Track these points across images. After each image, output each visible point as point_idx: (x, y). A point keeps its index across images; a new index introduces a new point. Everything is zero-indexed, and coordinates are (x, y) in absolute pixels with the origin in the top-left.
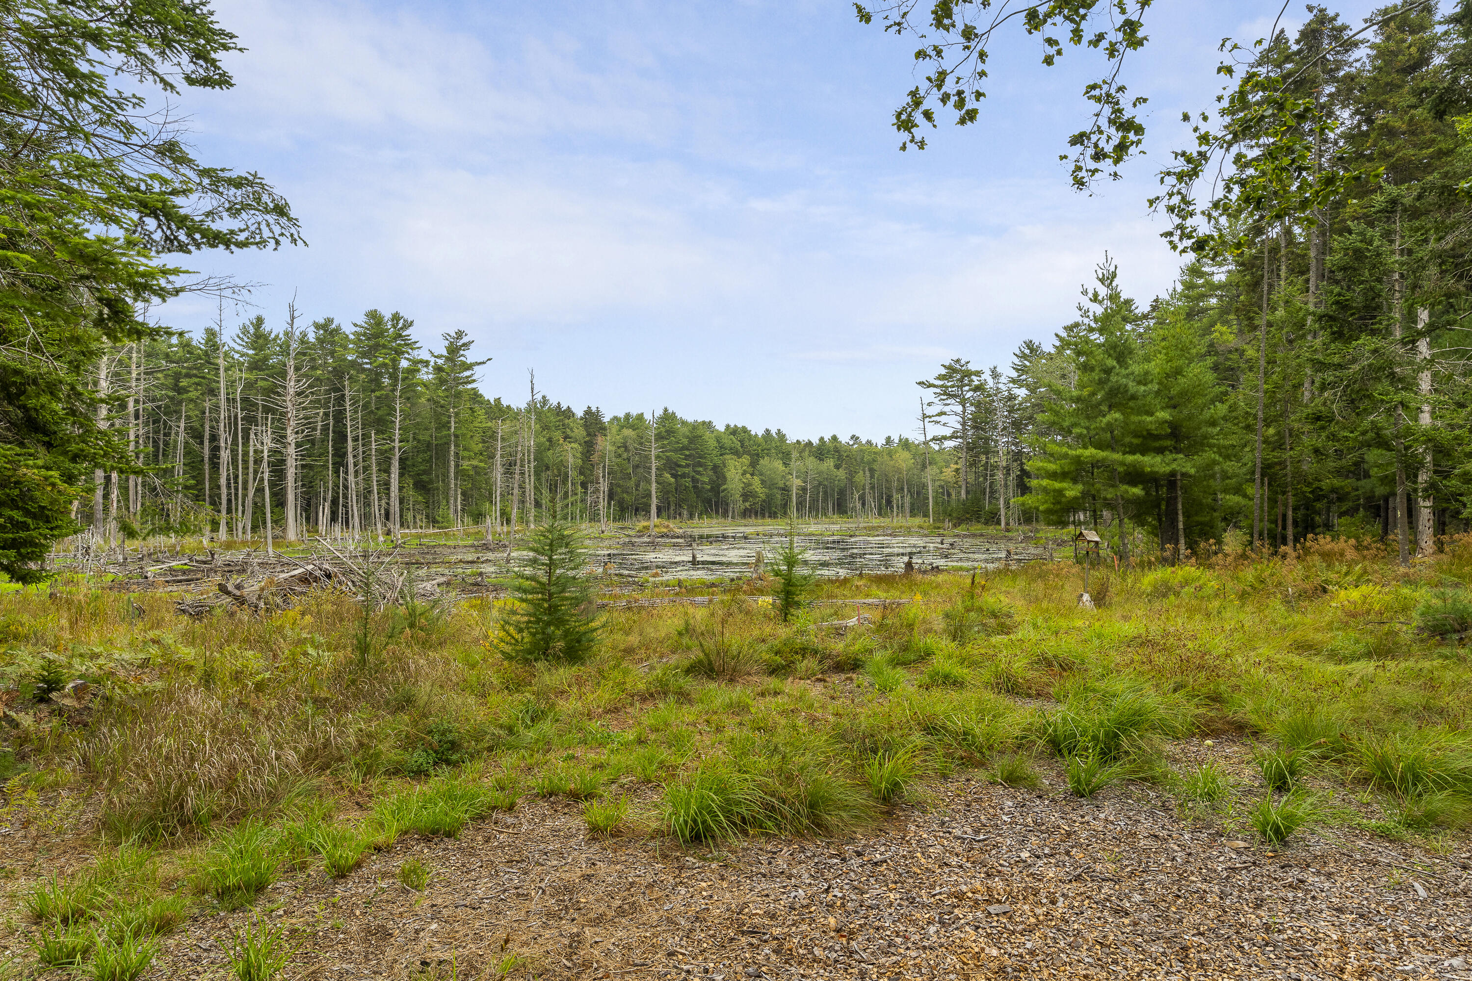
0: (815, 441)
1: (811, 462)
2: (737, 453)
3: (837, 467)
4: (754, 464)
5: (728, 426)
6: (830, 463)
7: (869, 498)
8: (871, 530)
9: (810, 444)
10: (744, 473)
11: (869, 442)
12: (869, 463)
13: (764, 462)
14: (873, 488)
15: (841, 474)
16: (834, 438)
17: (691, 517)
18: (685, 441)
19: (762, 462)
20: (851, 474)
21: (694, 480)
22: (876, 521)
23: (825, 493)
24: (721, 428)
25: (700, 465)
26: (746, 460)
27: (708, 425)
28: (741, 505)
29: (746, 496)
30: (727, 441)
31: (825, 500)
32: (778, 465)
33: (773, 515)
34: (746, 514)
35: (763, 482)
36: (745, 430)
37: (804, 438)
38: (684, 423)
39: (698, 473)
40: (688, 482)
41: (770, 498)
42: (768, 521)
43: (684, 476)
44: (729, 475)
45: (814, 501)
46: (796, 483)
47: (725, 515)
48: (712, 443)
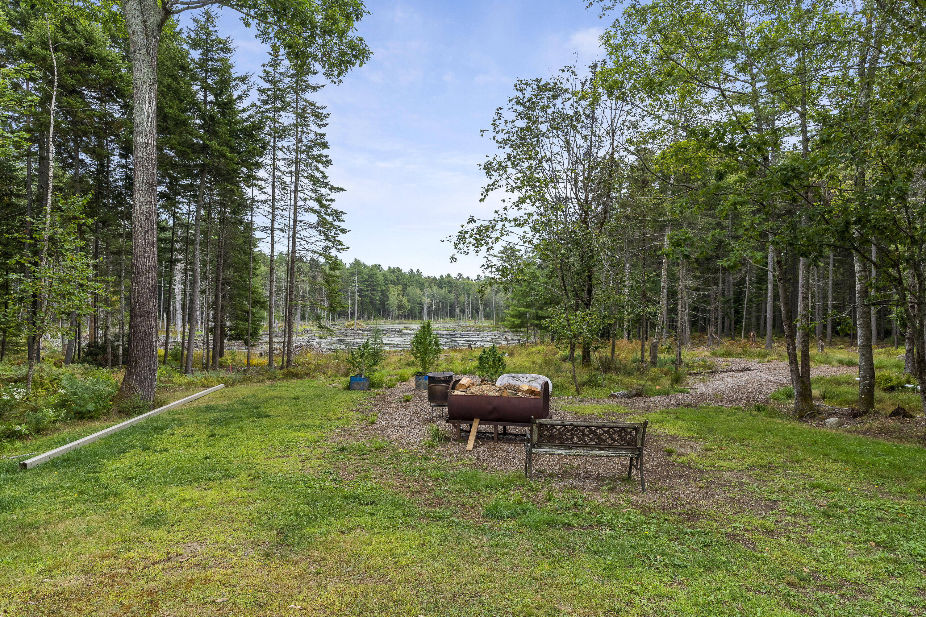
0: (438, 277)
1: (435, 289)
2: (394, 284)
3: (450, 292)
4: (404, 290)
5: (389, 268)
6: (445, 290)
7: (466, 309)
9: (435, 279)
10: (399, 295)
11: (468, 278)
12: (467, 290)
13: (410, 289)
14: (469, 304)
15: (452, 296)
16: (449, 275)
17: (369, 318)
18: (367, 277)
19: (408, 288)
20: (457, 297)
21: (371, 298)
22: (470, 323)
23: (443, 306)
24: (385, 268)
25: (374, 290)
26: (399, 287)
27: (378, 267)
28: (397, 313)
29: (399, 307)
30: (390, 276)
31: (443, 310)
32: (417, 290)
33: (414, 318)
34: (399, 317)
35: (409, 300)
36: (399, 270)
37: (432, 275)
38: (365, 266)
39: (373, 294)
40: (367, 300)
41: (412, 309)
42: (411, 321)
43: (365, 296)
44: (390, 296)
45: (437, 310)
46: (427, 301)
47: (388, 317)
48: (381, 278)
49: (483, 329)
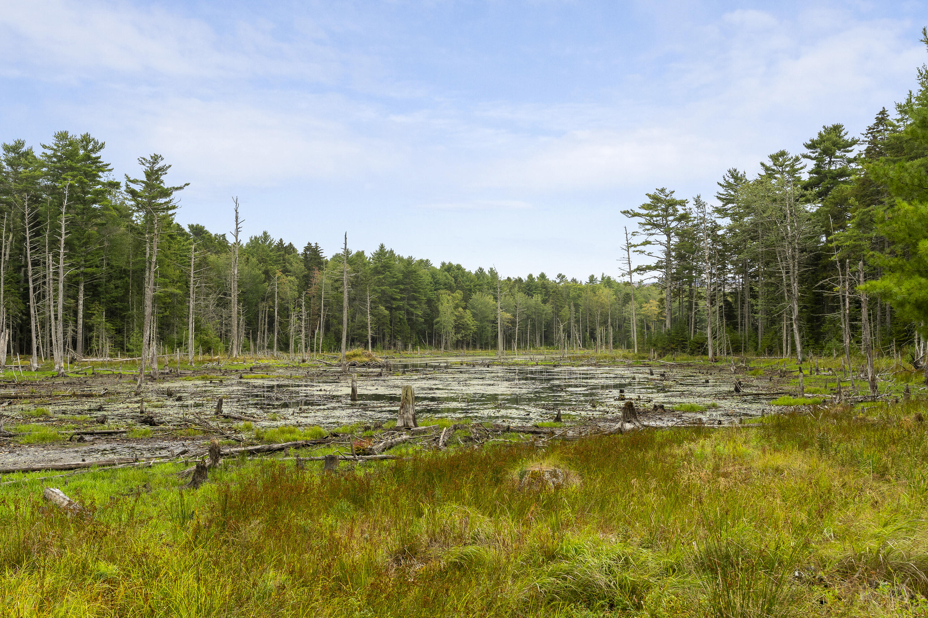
0: (525, 278)
1: (520, 297)
2: (451, 289)
3: (544, 302)
4: (466, 298)
5: (443, 264)
6: (537, 298)
7: (573, 330)
8: (576, 360)
9: (520, 280)
10: (456, 307)
11: (574, 280)
12: (574, 298)
13: (476, 296)
14: (577, 321)
15: (548, 308)
16: (543, 276)
17: (405, 347)
18: (400, 276)
19: (474, 296)
20: (558, 309)
21: (408, 313)
22: (580, 352)
23: (533, 325)
24: (437, 265)
25: (415, 299)
26: (459, 294)
27: (425, 263)
28: (453, 337)
29: (458, 328)
30: (441, 277)
31: (533, 332)
32: (489, 299)
33: (485, 346)
34: (458, 345)
35: (474, 315)
36: (459, 267)
37: (514, 276)
38: (401, 259)
39: (412, 306)
40: (401, 314)
41: (481, 330)
42: (479, 351)
43: (398, 308)
44: (442, 308)
45: (523, 333)
46: (504, 316)
47: (438, 345)
48: (428, 279)
49: (613, 362)
